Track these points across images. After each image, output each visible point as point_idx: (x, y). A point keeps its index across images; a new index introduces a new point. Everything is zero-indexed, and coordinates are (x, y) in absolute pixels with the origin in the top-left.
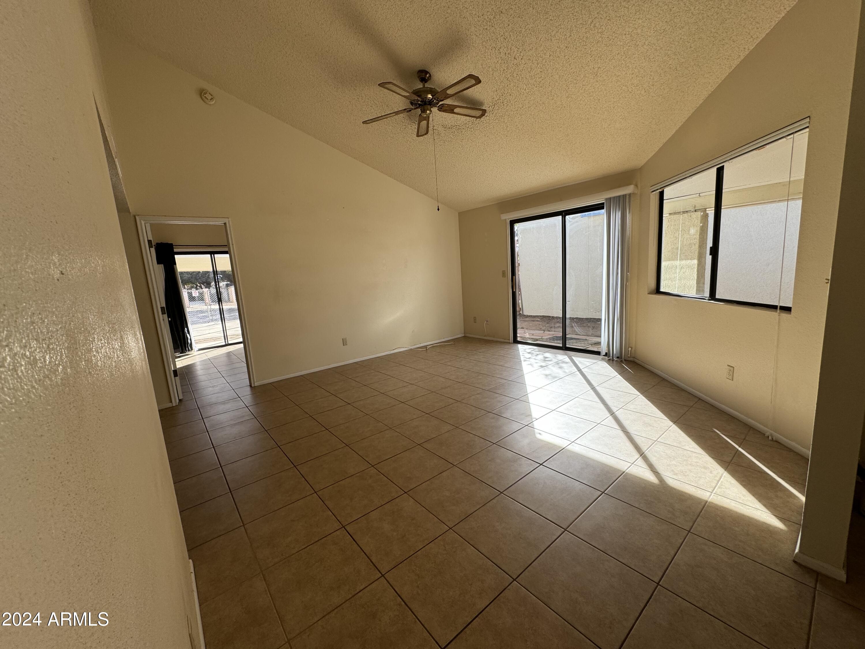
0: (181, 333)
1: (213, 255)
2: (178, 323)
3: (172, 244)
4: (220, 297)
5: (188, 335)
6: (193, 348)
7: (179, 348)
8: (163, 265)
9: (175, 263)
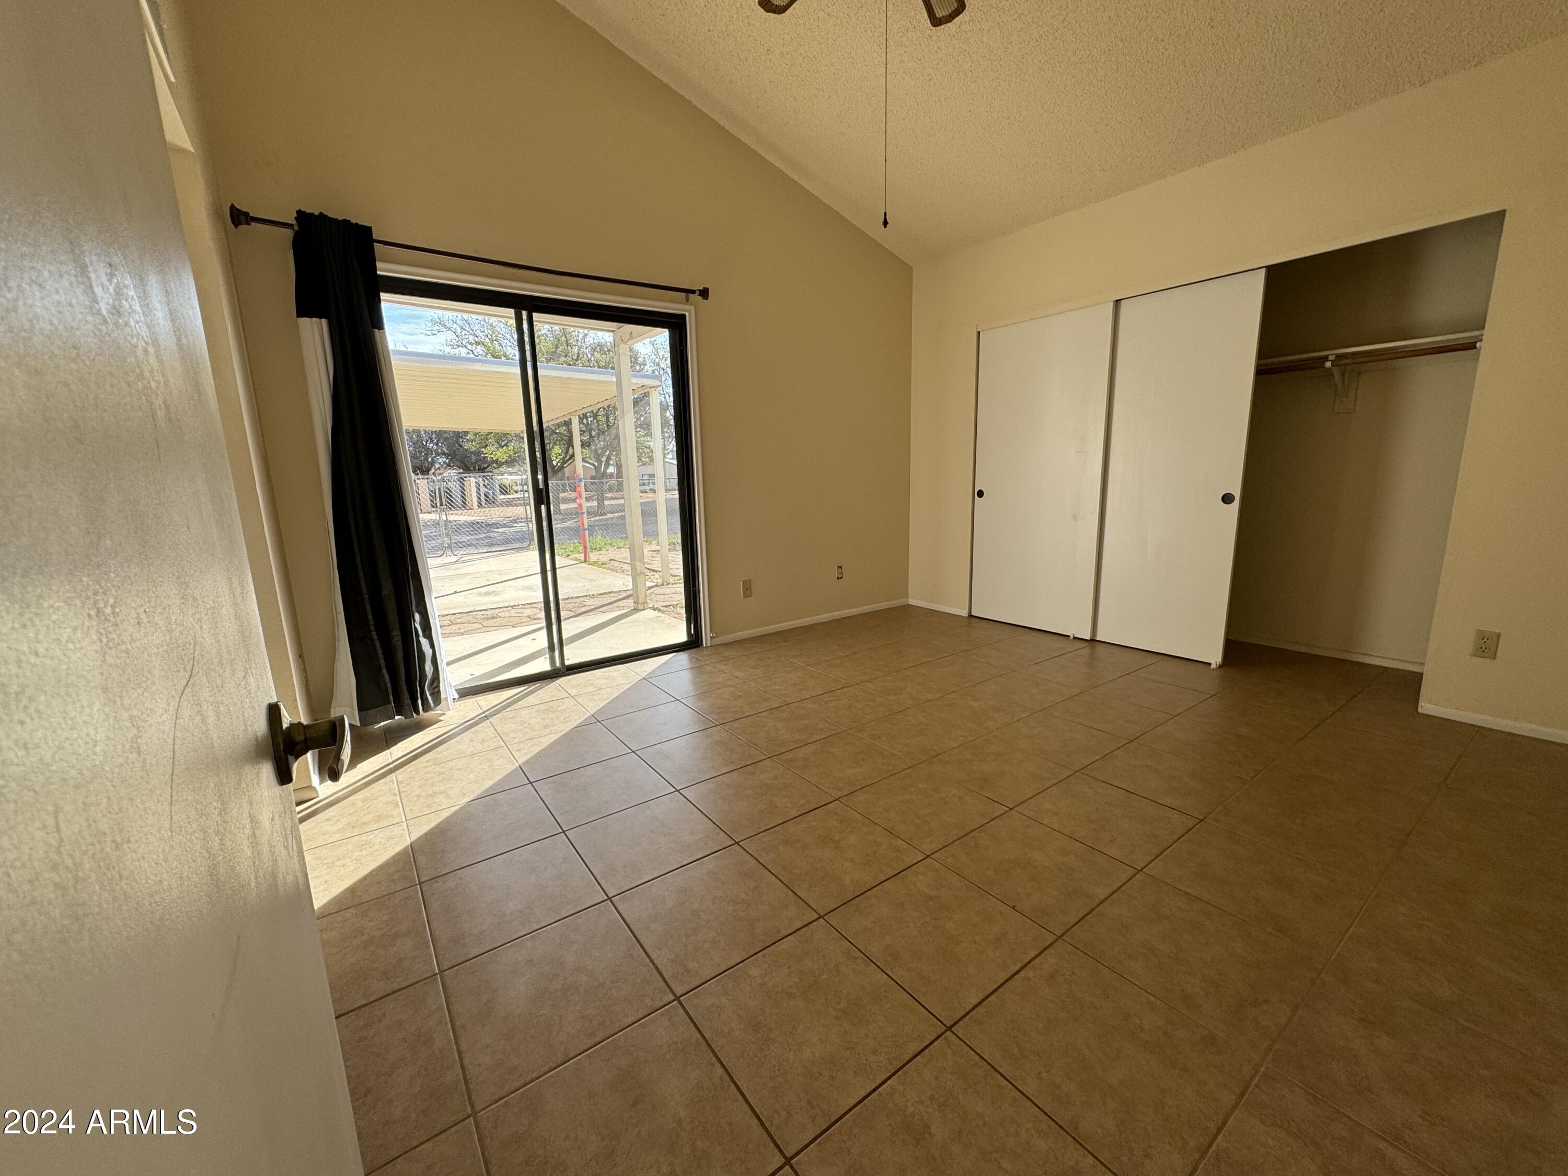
0: (396, 635)
1: (524, 313)
2: (387, 589)
3: (369, 230)
4: (541, 486)
5: (424, 642)
6: (443, 696)
7: (389, 703)
8: (324, 321)
9: (379, 324)
